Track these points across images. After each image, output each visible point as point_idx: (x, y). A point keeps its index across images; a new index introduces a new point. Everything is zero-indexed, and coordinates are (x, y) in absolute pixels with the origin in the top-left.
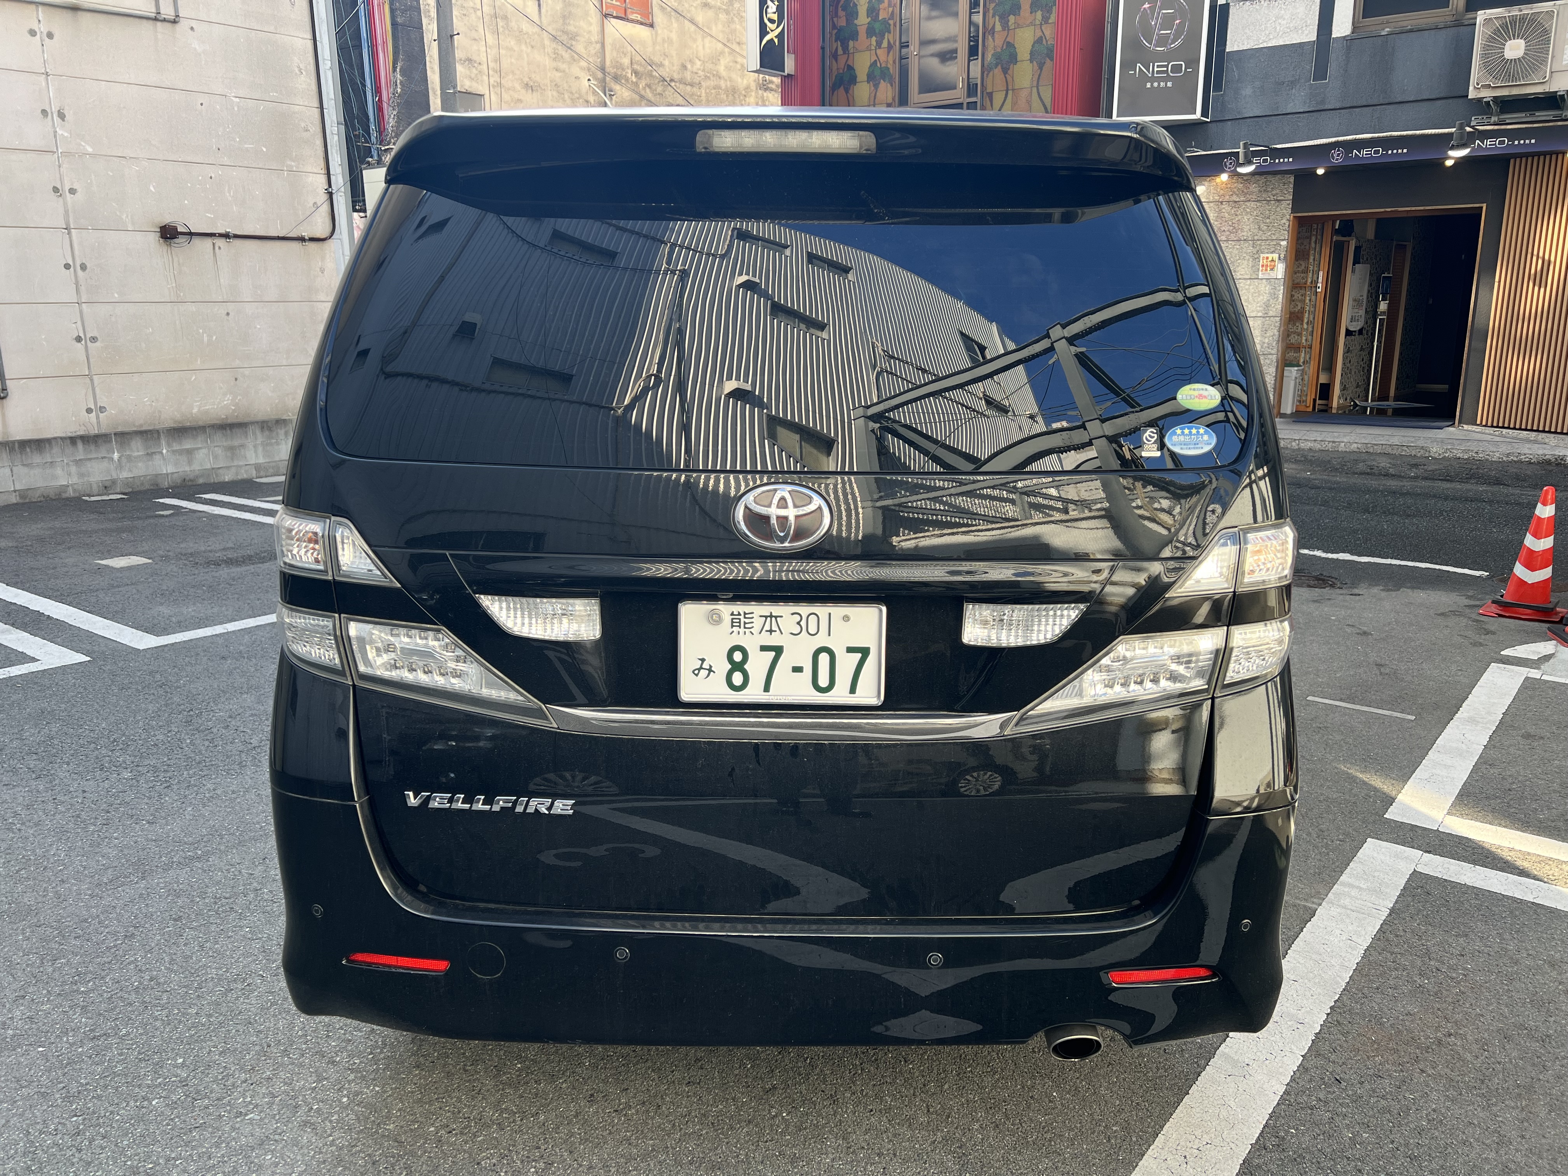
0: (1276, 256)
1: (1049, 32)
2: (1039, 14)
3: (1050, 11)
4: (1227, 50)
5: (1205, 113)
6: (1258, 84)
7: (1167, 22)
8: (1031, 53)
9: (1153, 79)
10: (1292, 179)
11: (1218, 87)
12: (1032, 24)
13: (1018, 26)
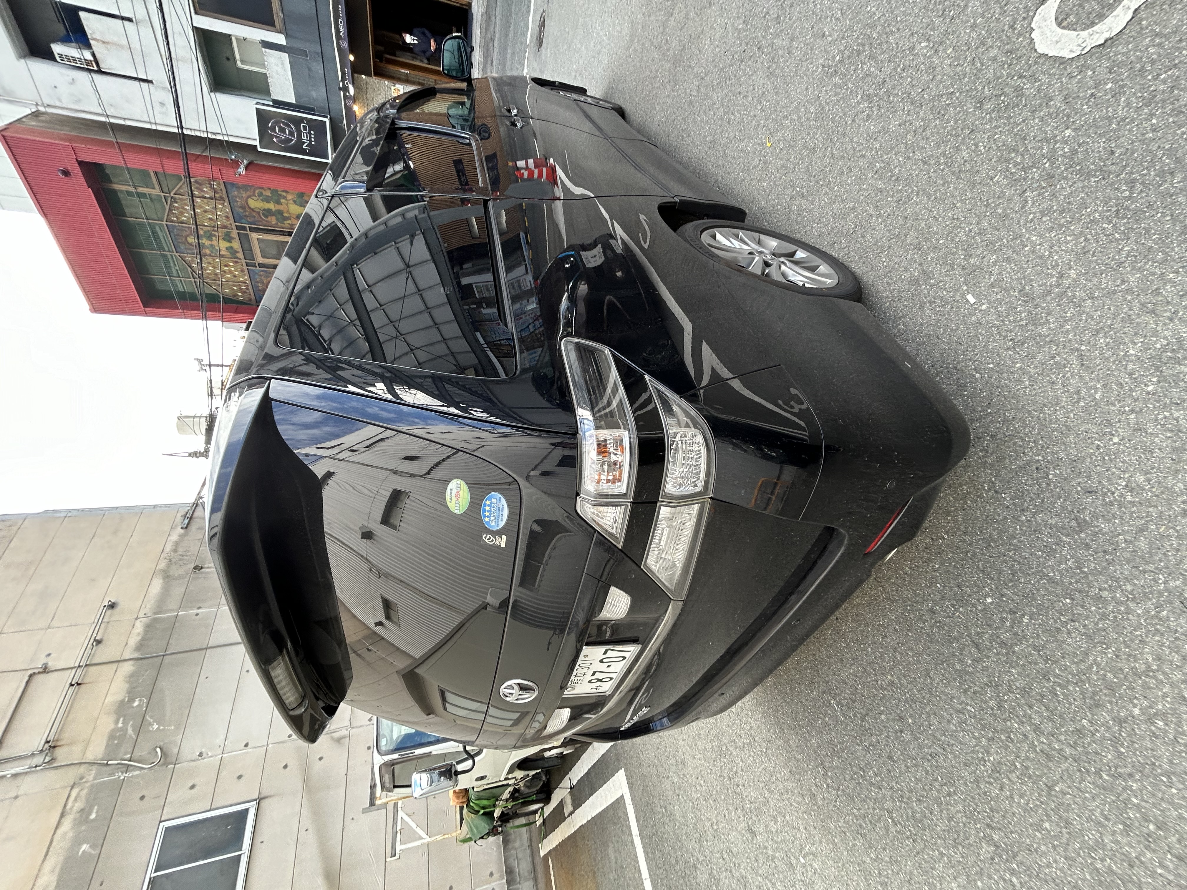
0: (393, 88)
1: (290, 197)
2: (283, 201)
3: (281, 195)
4: (294, 102)
5: (326, 117)
6: (310, 88)
7: (282, 130)
8: (301, 206)
9: (310, 140)
10: (356, 75)
11: (312, 110)
12: (287, 205)
13: (288, 212)
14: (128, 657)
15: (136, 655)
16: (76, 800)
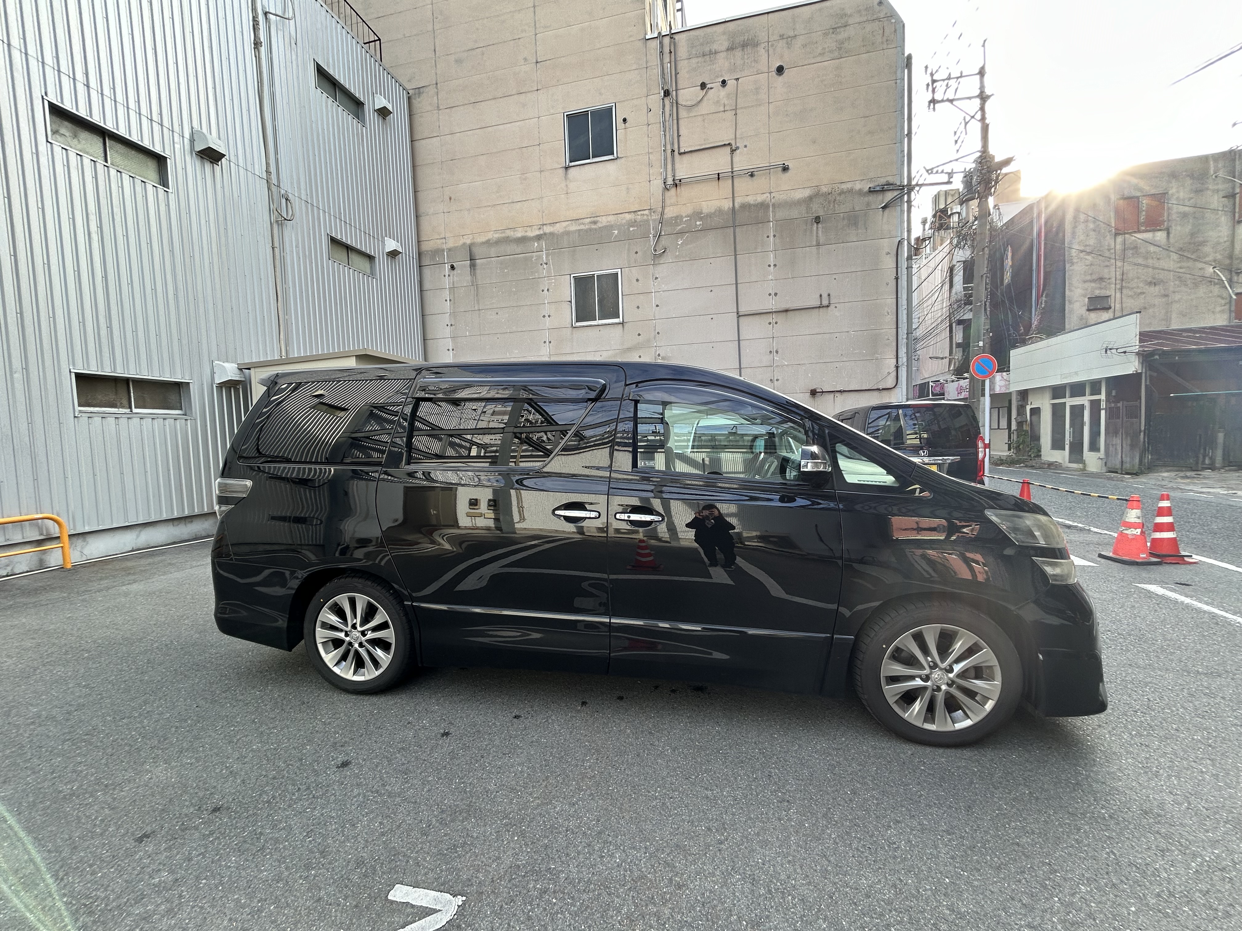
14: (736, 202)
15: (737, 205)
16: (642, 215)
